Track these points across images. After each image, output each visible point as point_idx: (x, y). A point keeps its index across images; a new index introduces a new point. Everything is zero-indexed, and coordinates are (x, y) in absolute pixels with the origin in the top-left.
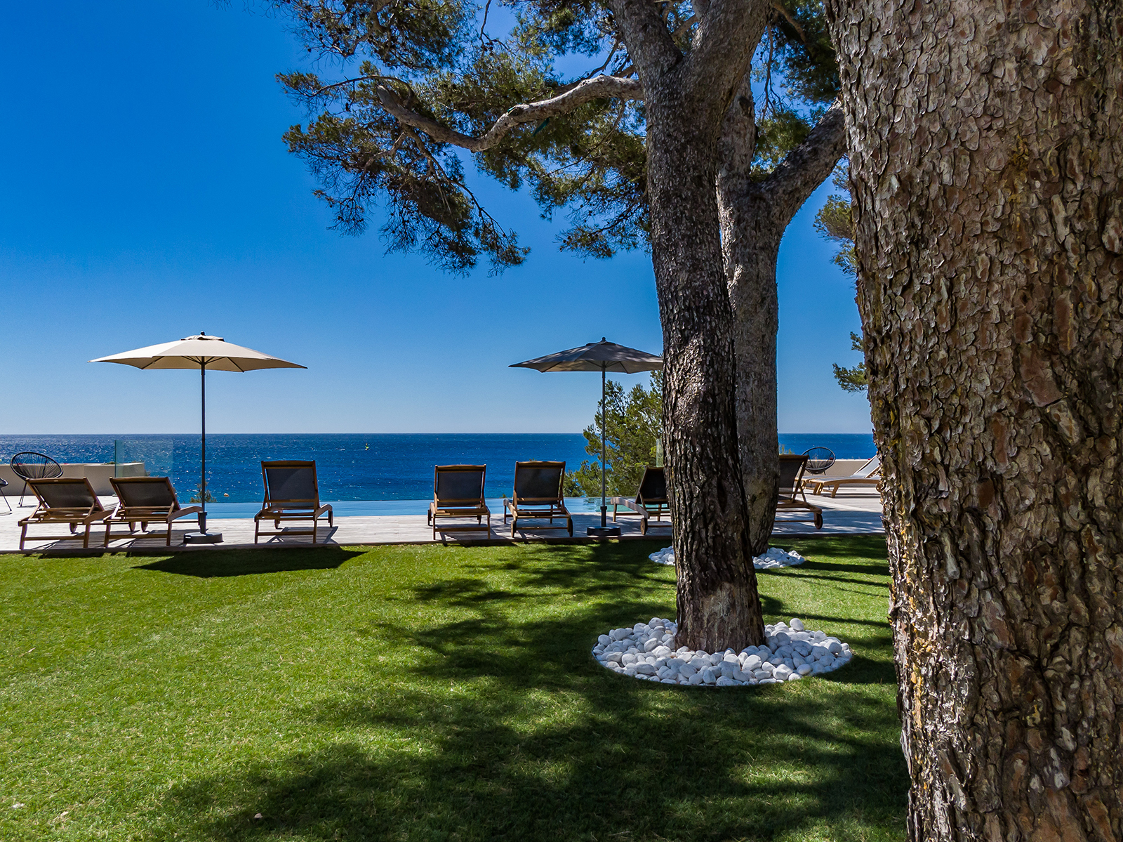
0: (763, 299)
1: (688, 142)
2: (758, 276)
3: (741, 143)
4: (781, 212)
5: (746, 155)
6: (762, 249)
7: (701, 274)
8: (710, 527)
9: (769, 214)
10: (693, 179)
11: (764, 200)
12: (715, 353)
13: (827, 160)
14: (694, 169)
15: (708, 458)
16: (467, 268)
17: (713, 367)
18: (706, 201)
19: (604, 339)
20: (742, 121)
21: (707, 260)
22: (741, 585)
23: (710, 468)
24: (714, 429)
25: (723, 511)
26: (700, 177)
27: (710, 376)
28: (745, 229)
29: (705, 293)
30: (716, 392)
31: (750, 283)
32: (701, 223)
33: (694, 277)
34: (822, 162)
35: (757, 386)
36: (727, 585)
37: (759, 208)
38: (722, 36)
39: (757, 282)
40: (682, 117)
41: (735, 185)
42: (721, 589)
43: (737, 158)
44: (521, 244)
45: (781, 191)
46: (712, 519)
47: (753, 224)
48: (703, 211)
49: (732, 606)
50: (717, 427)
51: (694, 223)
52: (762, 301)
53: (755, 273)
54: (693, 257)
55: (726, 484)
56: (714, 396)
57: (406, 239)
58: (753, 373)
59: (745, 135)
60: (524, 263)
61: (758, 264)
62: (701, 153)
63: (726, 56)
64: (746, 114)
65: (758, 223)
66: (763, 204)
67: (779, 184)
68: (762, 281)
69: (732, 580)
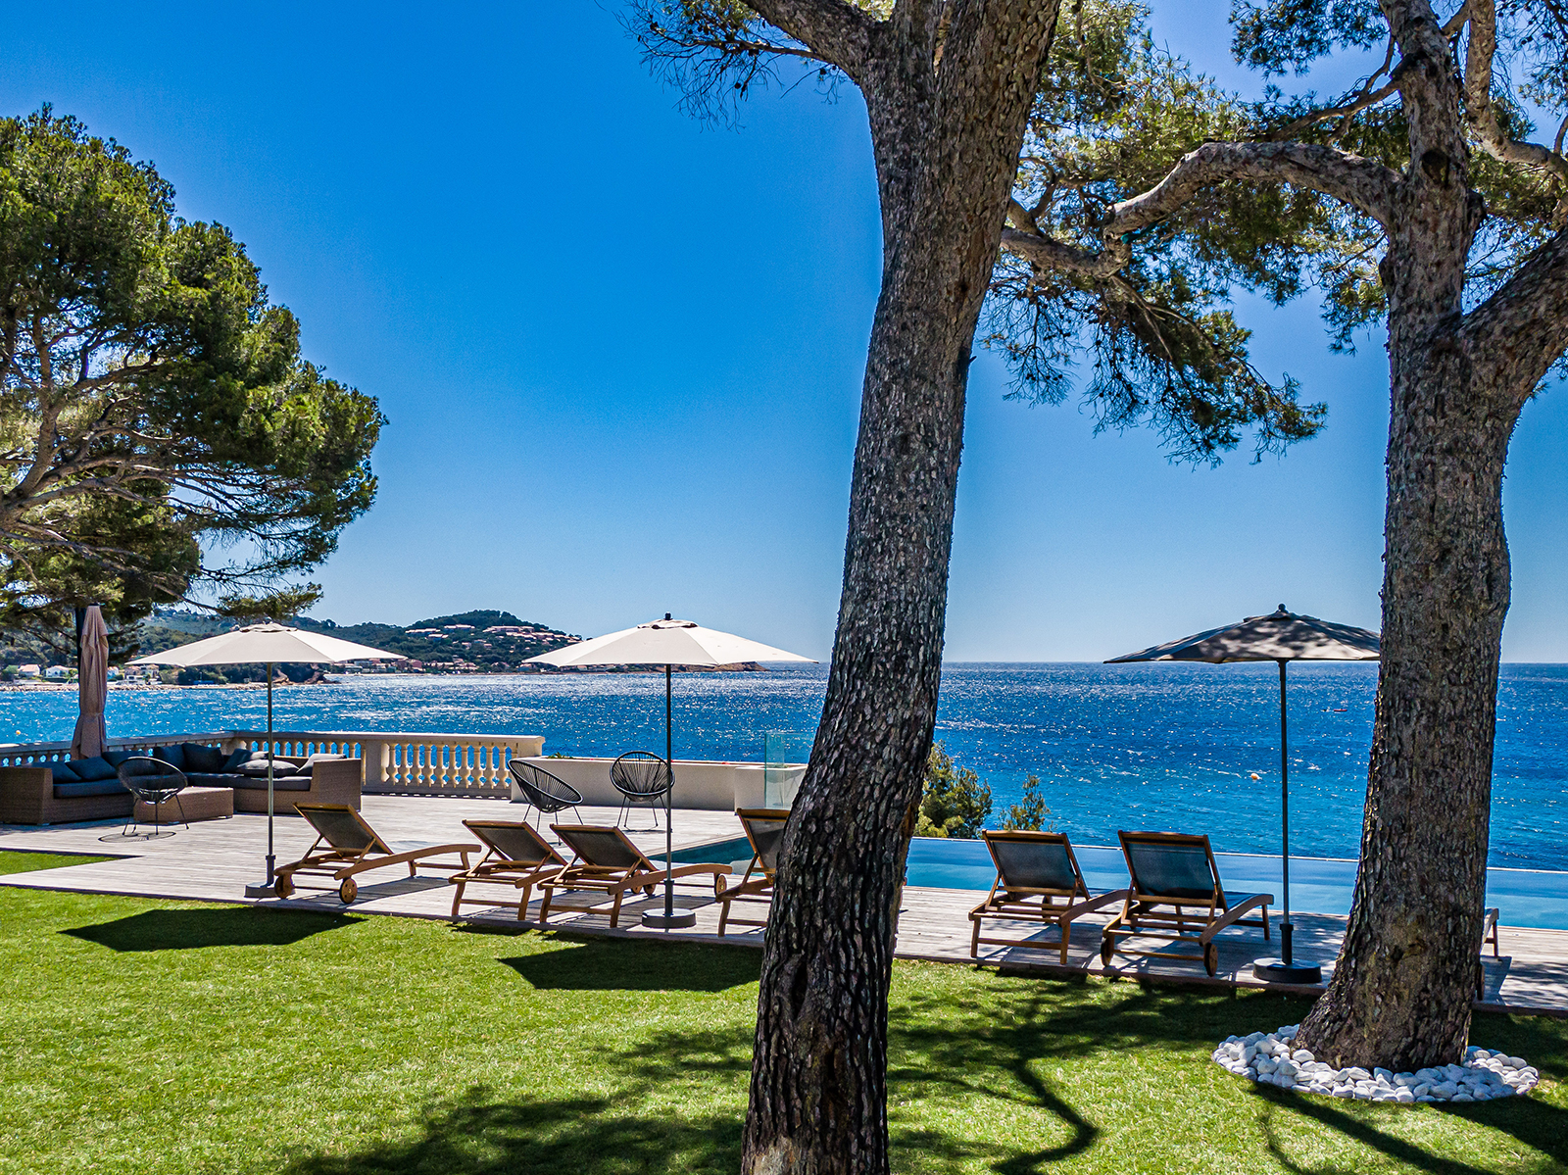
2: (1432, 508)
4: (1499, 372)
6: (1449, 451)
8: (774, 1039)
9: (1465, 381)
11: (1457, 353)
14: (897, 425)
15: (788, 926)
19: (1282, 607)
20: (1429, 198)
21: (886, 581)
22: (808, 1144)
24: (807, 877)
25: (795, 1016)
32: (893, 517)
37: (1444, 369)
39: (1431, 520)
41: (1412, 326)
42: (775, 1145)
45: (1498, 330)
46: (777, 1025)
47: (1430, 405)
50: (815, 873)
53: (1426, 501)
56: (820, 822)
59: (1437, 223)
61: (1433, 484)
62: (912, 395)
64: (1437, 182)
65: (1440, 401)
66: (1454, 363)
67: (1494, 318)
68: (1442, 517)
69: (790, 1133)
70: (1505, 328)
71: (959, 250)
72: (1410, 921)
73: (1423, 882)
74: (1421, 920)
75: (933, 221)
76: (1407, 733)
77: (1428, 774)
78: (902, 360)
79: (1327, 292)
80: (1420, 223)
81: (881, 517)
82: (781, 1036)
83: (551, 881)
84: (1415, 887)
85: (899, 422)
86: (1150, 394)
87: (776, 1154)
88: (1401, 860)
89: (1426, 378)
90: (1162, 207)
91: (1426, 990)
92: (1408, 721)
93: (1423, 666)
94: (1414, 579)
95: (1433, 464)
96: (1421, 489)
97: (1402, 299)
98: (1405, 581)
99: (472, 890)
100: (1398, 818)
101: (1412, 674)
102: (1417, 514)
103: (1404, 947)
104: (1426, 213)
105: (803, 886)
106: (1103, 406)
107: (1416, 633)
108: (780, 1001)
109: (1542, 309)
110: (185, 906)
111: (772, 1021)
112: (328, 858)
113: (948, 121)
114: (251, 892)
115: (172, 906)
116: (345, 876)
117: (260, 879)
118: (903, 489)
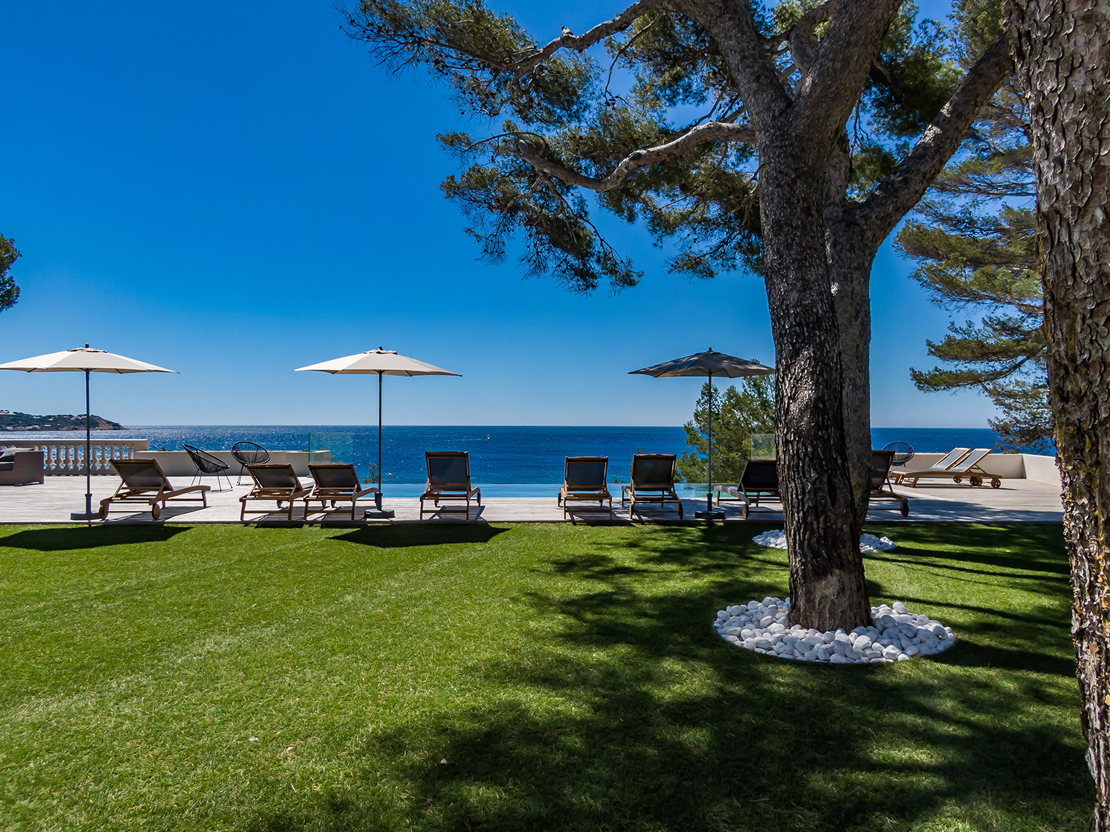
0: (857, 313)
1: (798, 177)
2: (852, 293)
3: (837, 176)
4: (874, 236)
5: (841, 186)
6: (857, 268)
7: (811, 294)
8: (821, 519)
9: (862, 238)
10: (803, 210)
11: (858, 225)
12: (824, 363)
13: (917, 188)
14: (804, 201)
15: (819, 457)
16: (590, 290)
17: (823, 376)
18: (815, 228)
19: (710, 349)
20: (838, 156)
21: (816, 280)
22: (850, 572)
23: (821, 466)
24: (824, 432)
25: (833, 505)
26: (809, 208)
27: (820, 384)
28: (841, 251)
29: (815, 310)
30: (826, 398)
31: (845, 299)
32: (810, 248)
33: (804, 296)
34: (912, 190)
35: (852, 390)
36: (837, 571)
37: (853, 232)
38: (830, 82)
39: (852, 298)
40: (792, 156)
41: (832, 213)
42: (831, 575)
43: (833, 189)
44: (636, 268)
45: (874, 217)
46: (823, 512)
47: (848, 247)
48: (812, 238)
49: (842, 590)
50: (827, 430)
51: (803, 248)
52: (857, 315)
53: (850, 290)
54: (803, 279)
55: (835, 480)
56: (824, 402)
57: (539, 266)
58: (848, 379)
59: (841, 169)
60: (638, 285)
61: (852, 281)
62: (810, 186)
63: (833, 99)
64: (841, 150)
65: (852, 246)
66: (857, 229)
67: (872, 212)
68: (856, 297)
69: (841, 567)
85: (804, 200)
89: (844, 235)
114: (74, 516)
116: (152, 502)
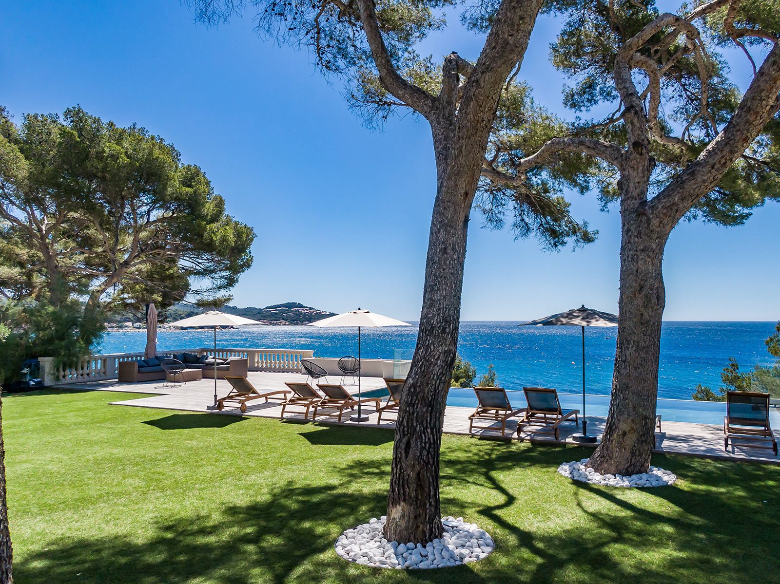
0: (641, 288)
2: (637, 271)
4: (661, 222)
5: (639, 183)
6: (643, 251)
9: (649, 225)
11: (645, 215)
13: (705, 178)
14: (442, 244)
16: (560, 247)
17: (421, 369)
18: (448, 262)
19: (583, 306)
20: (635, 159)
21: (439, 300)
22: (411, 505)
23: (403, 431)
24: (411, 408)
25: (406, 457)
26: (445, 249)
28: (631, 237)
31: (631, 276)
34: (699, 180)
36: (402, 503)
37: (641, 221)
39: (637, 276)
41: (629, 205)
42: (399, 505)
43: (631, 185)
45: (660, 207)
46: (400, 461)
47: (636, 234)
49: (403, 516)
53: (634, 269)
58: (632, 342)
59: (638, 168)
61: (637, 262)
64: (638, 153)
65: (639, 232)
66: (644, 218)
67: (659, 202)
68: (640, 274)
69: (404, 500)
70: (663, 206)
71: (465, 180)
72: (629, 420)
73: (634, 407)
74: (633, 421)
75: (455, 170)
76: (628, 353)
77: (635, 368)
78: (444, 220)
79: (599, 190)
80: (632, 168)
81: (436, 277)
82: (401, 466)
83: (317, 405)
84: (631, 409)
86: (534, 226)
87: (399, 508)
88: (626, 399)
89: (634, 224)
90: (538, 161)
91: (635, 446)
92: (628, 348)
93: (634, 329)
94: (631, 297)
95: (637, 255)
96: (633, 264)
97: (625, 195)
98: (627, 298)
99: (289, 408)
100: (625, 384)
101: (630, 331)
102: (631, 274)
103: (627, 430)
104: (634, 164)
105: (409, 411)
106: (517, 231)
107: (631, 316)
108: (401, 452)
109: (676, 199)
110: (185, 413)
111: (398, 460)
112: (236, 396)
113: (461, 134)
114: (209, 408)
115: (181, 413)
116: (242, 402)
117: (212, 403)
118: (445, 267)
